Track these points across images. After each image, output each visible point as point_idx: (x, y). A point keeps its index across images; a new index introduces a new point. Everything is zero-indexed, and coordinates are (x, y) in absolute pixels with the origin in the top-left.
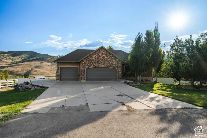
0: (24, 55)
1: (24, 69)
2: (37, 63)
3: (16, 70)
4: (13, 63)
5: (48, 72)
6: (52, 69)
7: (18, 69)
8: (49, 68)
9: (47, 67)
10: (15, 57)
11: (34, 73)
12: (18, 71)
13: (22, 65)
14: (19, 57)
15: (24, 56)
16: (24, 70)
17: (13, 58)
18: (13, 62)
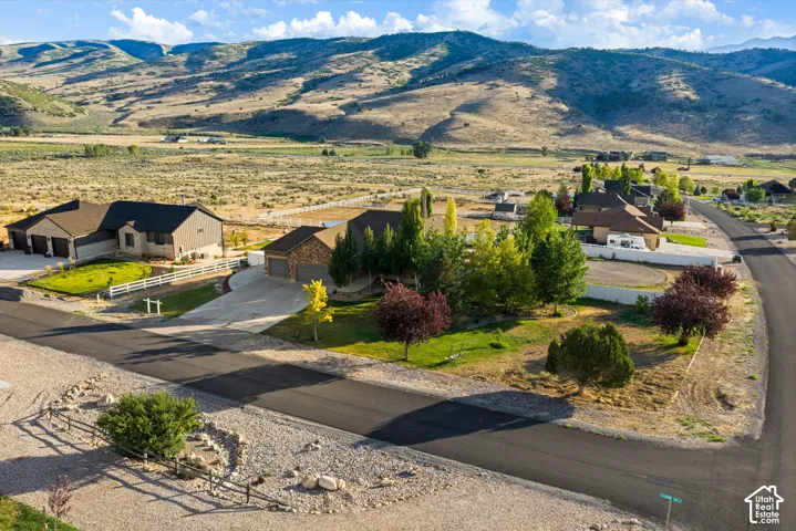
0: (434, 50)
1: (425, 116)
2: (473, 90)
3: (396, 122)
4: (393, 91)
5: (511, 129)
6: (533, 118)
7: (403, 116)
8: (519, 113)
9: (510, 107)
10: (400, 62)
11: (455, 134)
12: (403, 124)
13: (418, 97)
14: (414, 59)
15: (433, 55)
16: (422, 120)
17: (391, 64)
18: (393, 82)
